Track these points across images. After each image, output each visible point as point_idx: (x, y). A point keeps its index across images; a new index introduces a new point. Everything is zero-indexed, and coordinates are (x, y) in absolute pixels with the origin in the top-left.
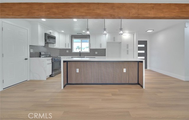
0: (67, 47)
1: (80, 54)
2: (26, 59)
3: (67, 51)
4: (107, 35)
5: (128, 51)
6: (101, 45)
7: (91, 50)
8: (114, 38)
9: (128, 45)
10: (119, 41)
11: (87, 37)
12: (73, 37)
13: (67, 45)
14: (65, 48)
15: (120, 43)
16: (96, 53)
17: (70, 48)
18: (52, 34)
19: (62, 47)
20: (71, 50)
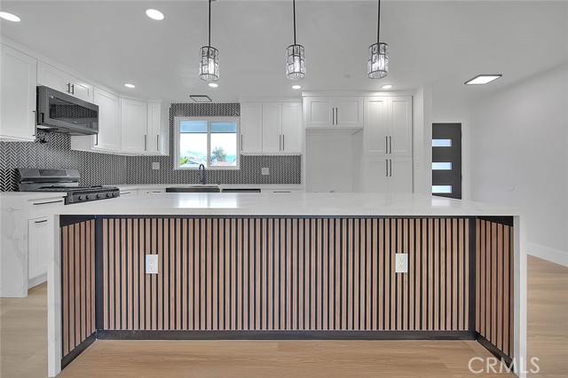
0: (152, 151)
1: (205, 180)
3: (156, 166)
4: (306, 101)
5: (389, 164)
6: (282, 139)
7: (244, 160)
8: (335, 111)
9: (388, 140)
10: (353, 124)
11: (231, 110)
12: (178, 110)
13: (152, 141)
14: (144, 153)
15: (358, 132)
16: (265, 171)
17: (164, 152)
19: (132, 148)
20: (168, 161)
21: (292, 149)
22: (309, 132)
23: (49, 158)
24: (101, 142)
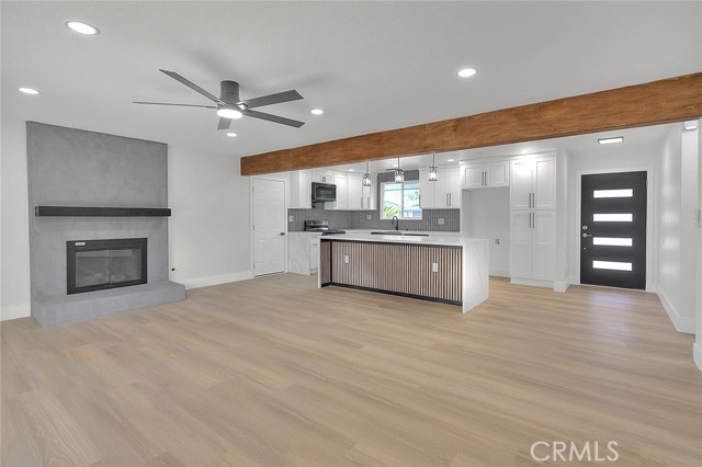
0: (365, 208)
1: (397, 225)
2: (282, 234)
3: (369, 217)
4: (462, 167)
5: (532, 217)
6: (449, 198)
7: (425, 211)
8: (484, 175)
10: (501, 183)
13: (365, 201)
14: (360, 209)
15: (506, 189)
16: (441, 221)
17: (372, 208)
18: (329, 182)
19: (356, 206)
20: (377, 212)
21: (457, 203)
22: (465, 192)
23: (315, 216)
24: (339, 204)
